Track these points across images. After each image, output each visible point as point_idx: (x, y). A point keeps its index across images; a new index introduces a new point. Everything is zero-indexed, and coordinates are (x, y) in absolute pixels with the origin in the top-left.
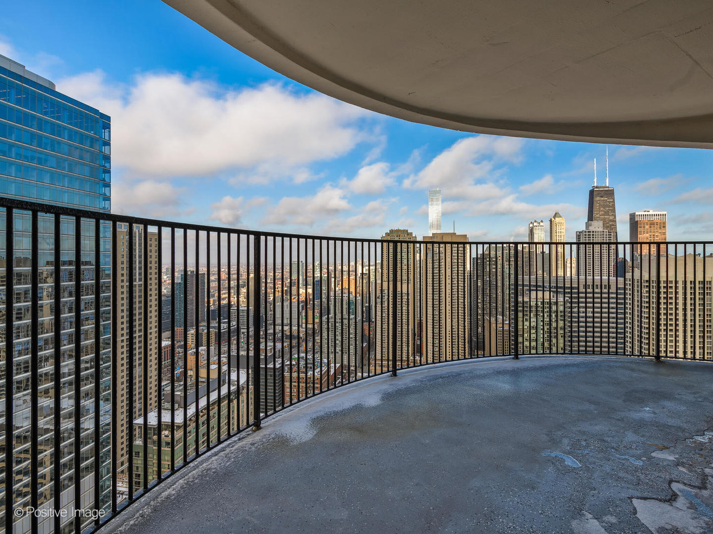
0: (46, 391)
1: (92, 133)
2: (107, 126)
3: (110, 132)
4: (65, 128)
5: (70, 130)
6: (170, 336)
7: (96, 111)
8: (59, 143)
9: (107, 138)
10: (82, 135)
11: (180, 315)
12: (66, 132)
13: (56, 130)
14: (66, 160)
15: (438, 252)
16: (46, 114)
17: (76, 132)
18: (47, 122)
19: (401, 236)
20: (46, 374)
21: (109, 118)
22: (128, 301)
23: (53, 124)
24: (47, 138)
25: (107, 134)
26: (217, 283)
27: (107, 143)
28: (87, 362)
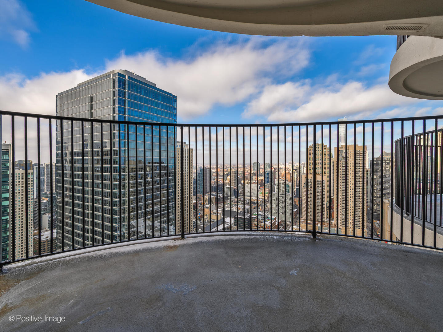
0: (149, 219)
1: (169, 105)
2: (175, 101)
3: (176, 103)
4: (160, 104)
5: (162, 104)
6: (195, 198)
7: (171, 94)
8: (158, 110)
9: (175, 106)
10: (166, 105)
11: (200, 188)
12: (161, 105)
13: (157, 105)
14: (160, 118)
15: (345, 157)
16: (153, 98)
17: (164, 105)
18: (154, 102)
19: (319, 147)
20: (149, 212)
21: (176, 97)
22: (181, 180)
23: (156, 102)
24: (154, 108)
25: (175, 104)
26: (216, 173)
27: (175, 109)
28: (164, 207)
